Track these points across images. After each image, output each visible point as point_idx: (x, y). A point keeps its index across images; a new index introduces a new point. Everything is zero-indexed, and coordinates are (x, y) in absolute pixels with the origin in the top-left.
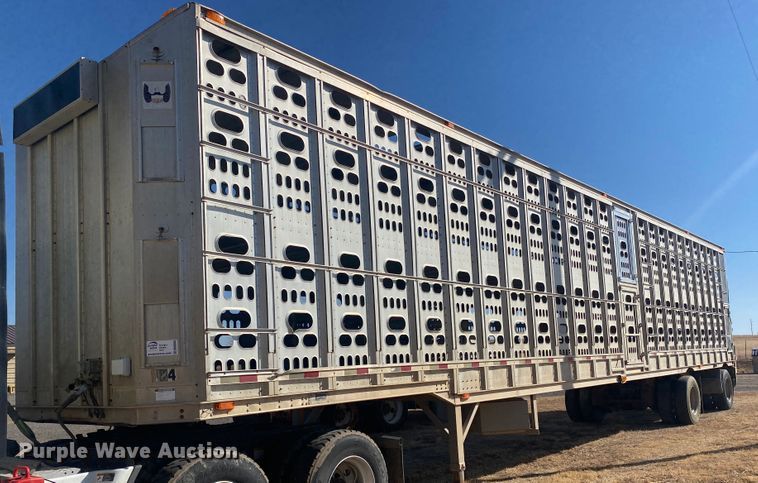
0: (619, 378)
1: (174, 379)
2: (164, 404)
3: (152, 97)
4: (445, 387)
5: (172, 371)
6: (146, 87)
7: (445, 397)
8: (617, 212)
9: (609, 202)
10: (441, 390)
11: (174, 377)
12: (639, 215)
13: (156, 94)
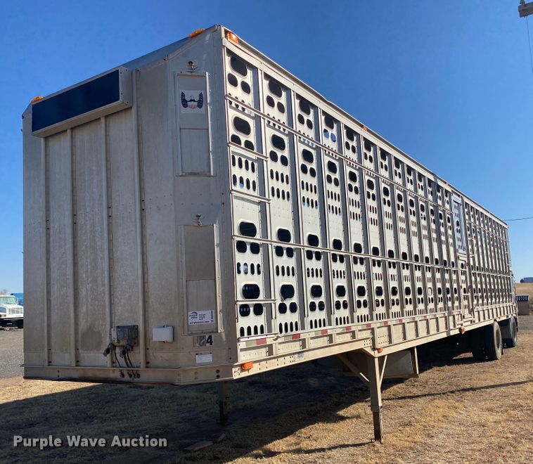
0: (460, 329)
1: (211, 344)
2: (205, 366)
3: (189, 103)
4: (369, 342)
5: (210, 337)
6: (183, 95)
7: (369, 350)
8: (454, 197)
9: (449, 189)
10: (366, 346)
11: (211, 343)
12: (466, 200)
13: (191, 100)
